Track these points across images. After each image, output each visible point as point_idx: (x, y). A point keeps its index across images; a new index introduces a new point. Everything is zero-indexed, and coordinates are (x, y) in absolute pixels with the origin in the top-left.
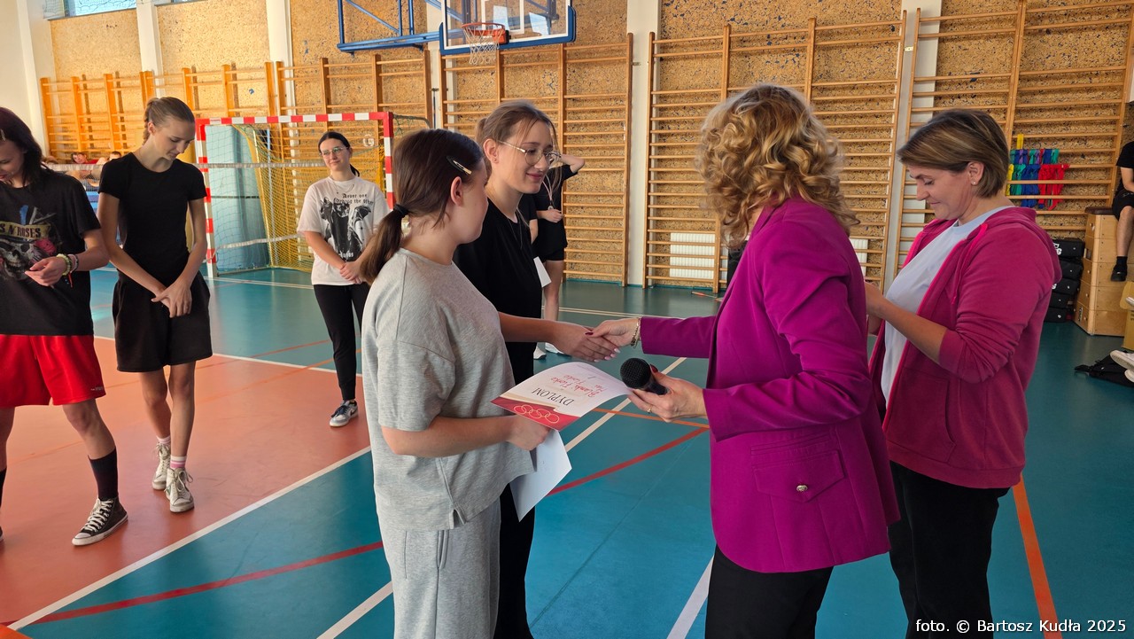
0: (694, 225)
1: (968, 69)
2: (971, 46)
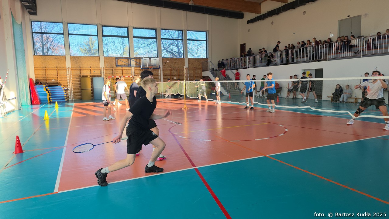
2: (190, 71)
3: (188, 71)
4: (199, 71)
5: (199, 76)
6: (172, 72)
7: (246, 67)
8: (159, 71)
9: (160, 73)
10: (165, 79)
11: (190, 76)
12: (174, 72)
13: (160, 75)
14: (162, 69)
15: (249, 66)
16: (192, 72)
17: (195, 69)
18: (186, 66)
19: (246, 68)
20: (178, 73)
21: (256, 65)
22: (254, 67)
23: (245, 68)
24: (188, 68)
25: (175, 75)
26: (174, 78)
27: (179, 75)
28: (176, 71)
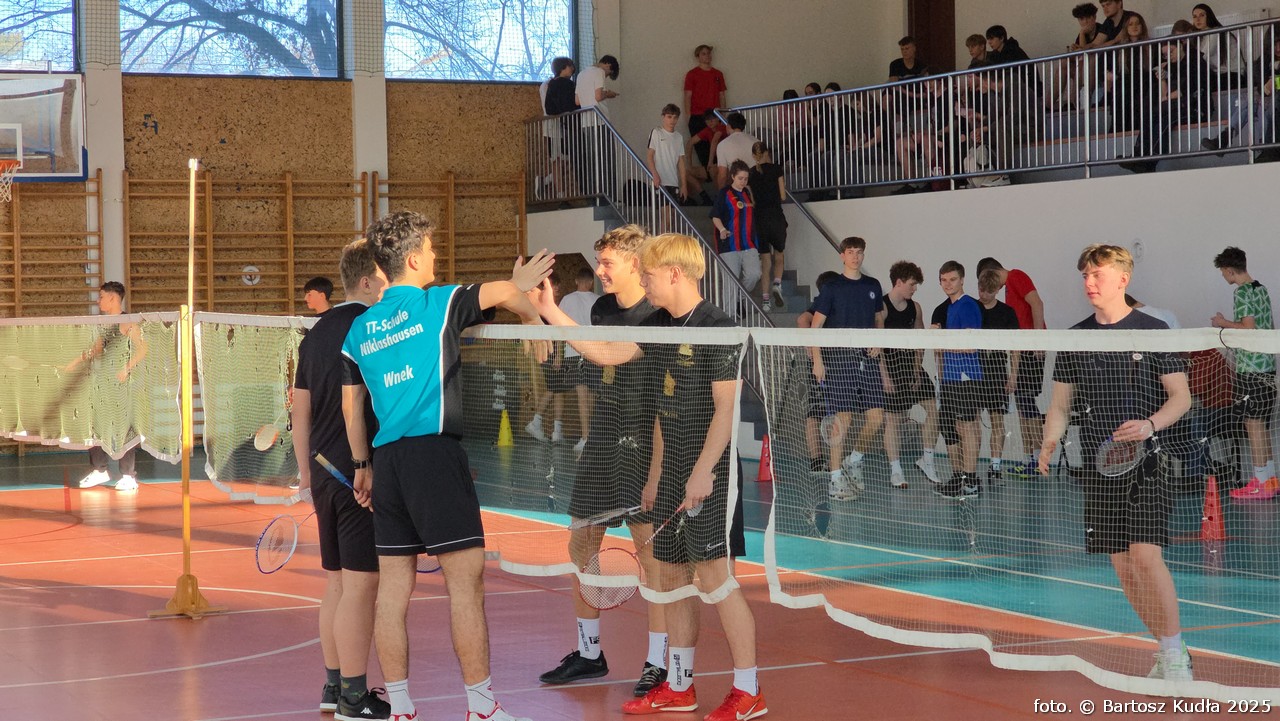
2: (410, 204)
3: (384, 204)
4: (497, 212)
5: (493, 252)
6: (219, 219)
7: (937, 173)
8: (91, 202)
9: (92, 225)
10: (149, 286)
12: (243, 216)
13: (93, 240)
14: (114, 188)
15: (970, 166)
17: (455, 189)
19: (943, 185)
20: (283, 226)
21: (1033, 156)
22: (1015, 179)
23: (930, 186)
24: (384, 174)
25: (252, 249)
26: (240, 277)
27: (295, 249)
28: (259, 204)
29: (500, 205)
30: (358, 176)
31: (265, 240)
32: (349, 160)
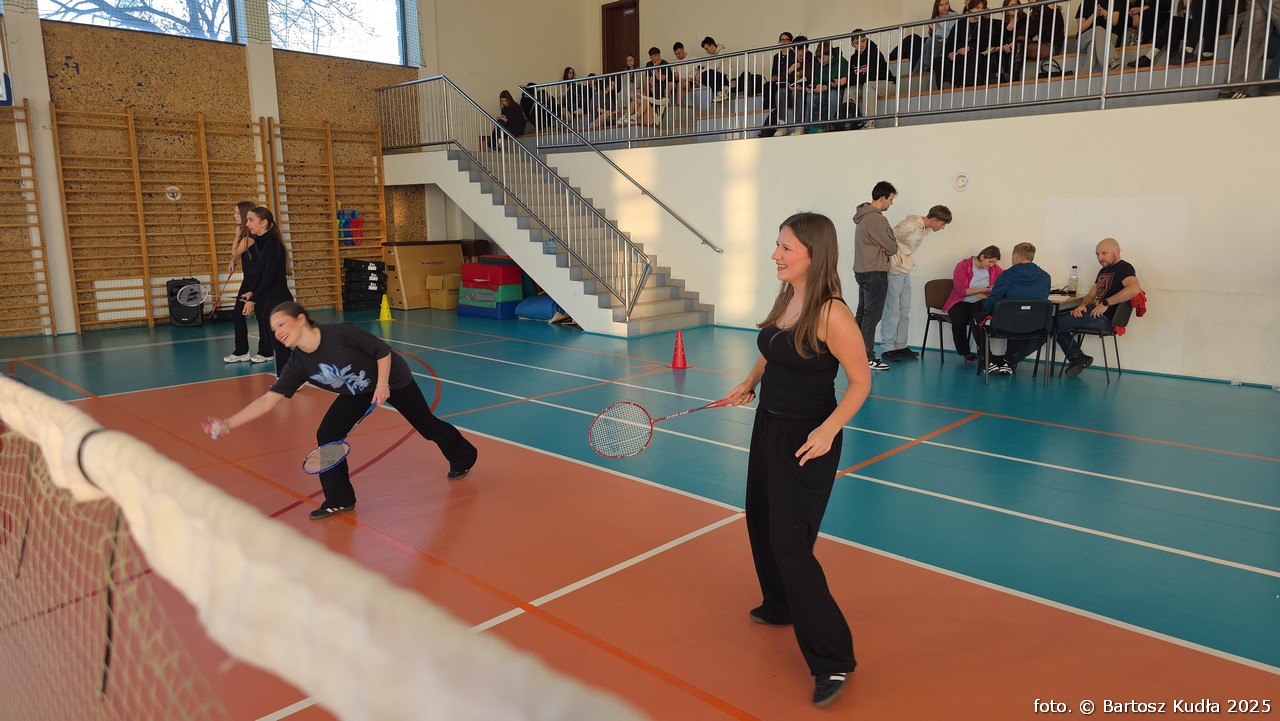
0: (112, 273)
1: (298, 158)
2: (297, 144)
3: (278, 143)
4: (360, 153)
5: (358, 181)
6: (141, 148)
10: (82, 199)
11: (296, 181)
14: (42, 116)
16: (311, 153)
17: (329, 135)
18: (264, 103)
20: (198, 155)
24: (276, 120)
25: (173, 173)
26: (164, 194)
27: (210, 173)
28: (176, 137)
29: (362, 149)
30: (257, 121)
31: (184, 166)
32: (248, 108)
